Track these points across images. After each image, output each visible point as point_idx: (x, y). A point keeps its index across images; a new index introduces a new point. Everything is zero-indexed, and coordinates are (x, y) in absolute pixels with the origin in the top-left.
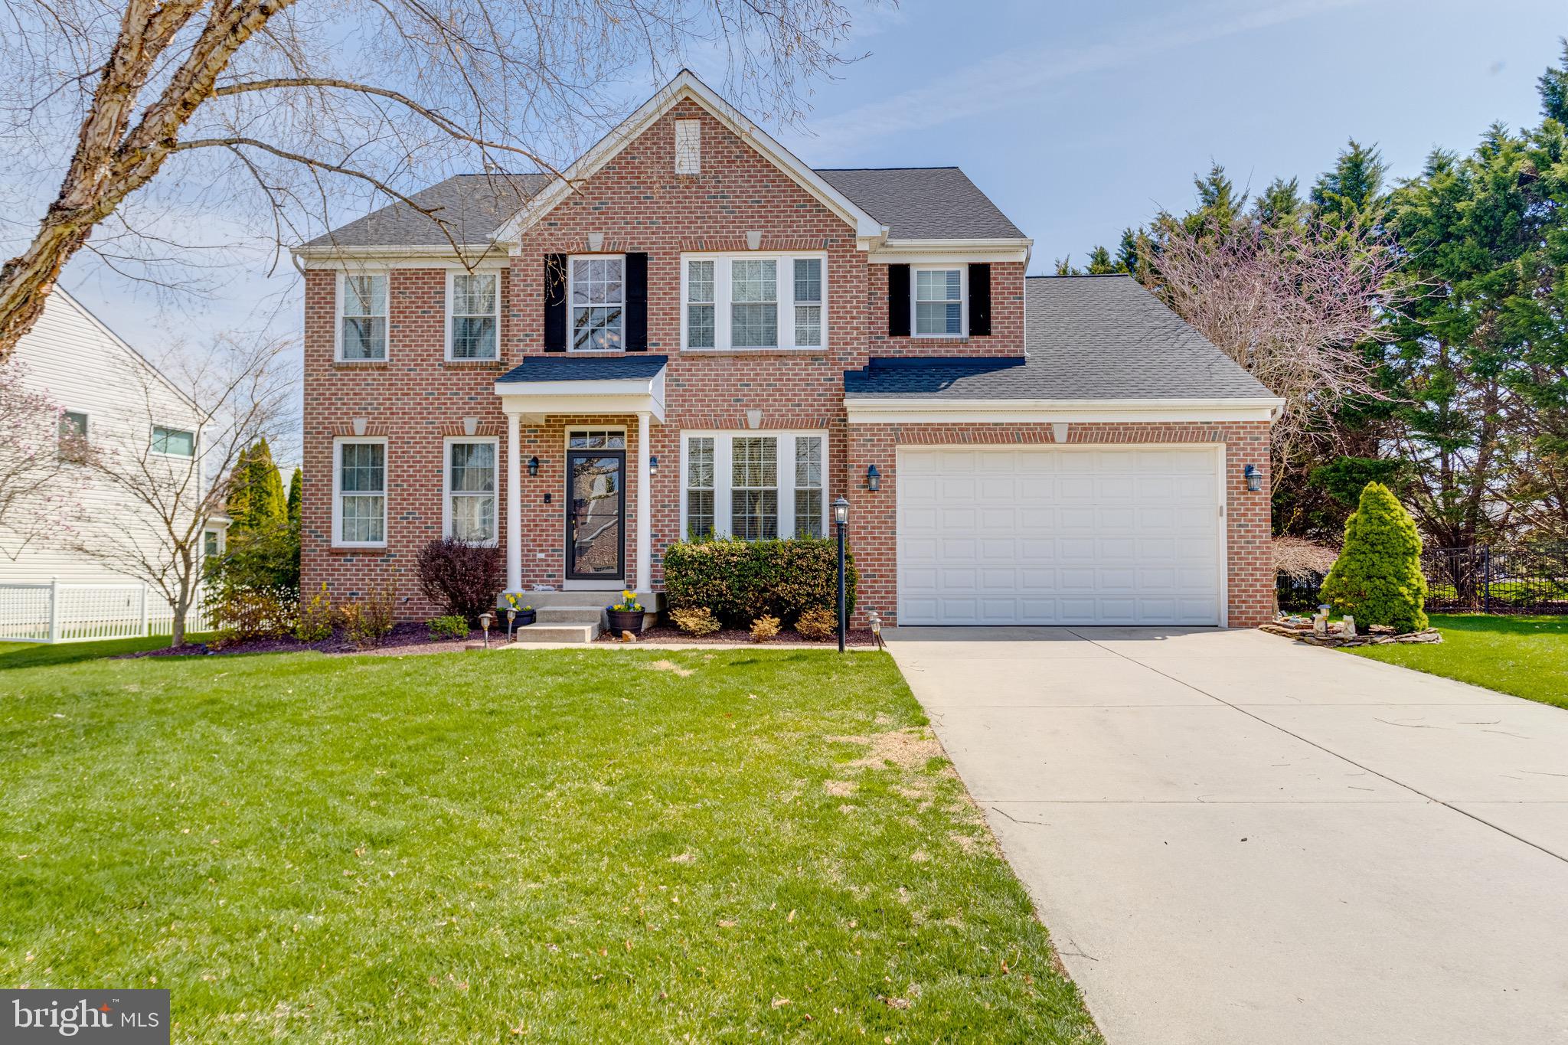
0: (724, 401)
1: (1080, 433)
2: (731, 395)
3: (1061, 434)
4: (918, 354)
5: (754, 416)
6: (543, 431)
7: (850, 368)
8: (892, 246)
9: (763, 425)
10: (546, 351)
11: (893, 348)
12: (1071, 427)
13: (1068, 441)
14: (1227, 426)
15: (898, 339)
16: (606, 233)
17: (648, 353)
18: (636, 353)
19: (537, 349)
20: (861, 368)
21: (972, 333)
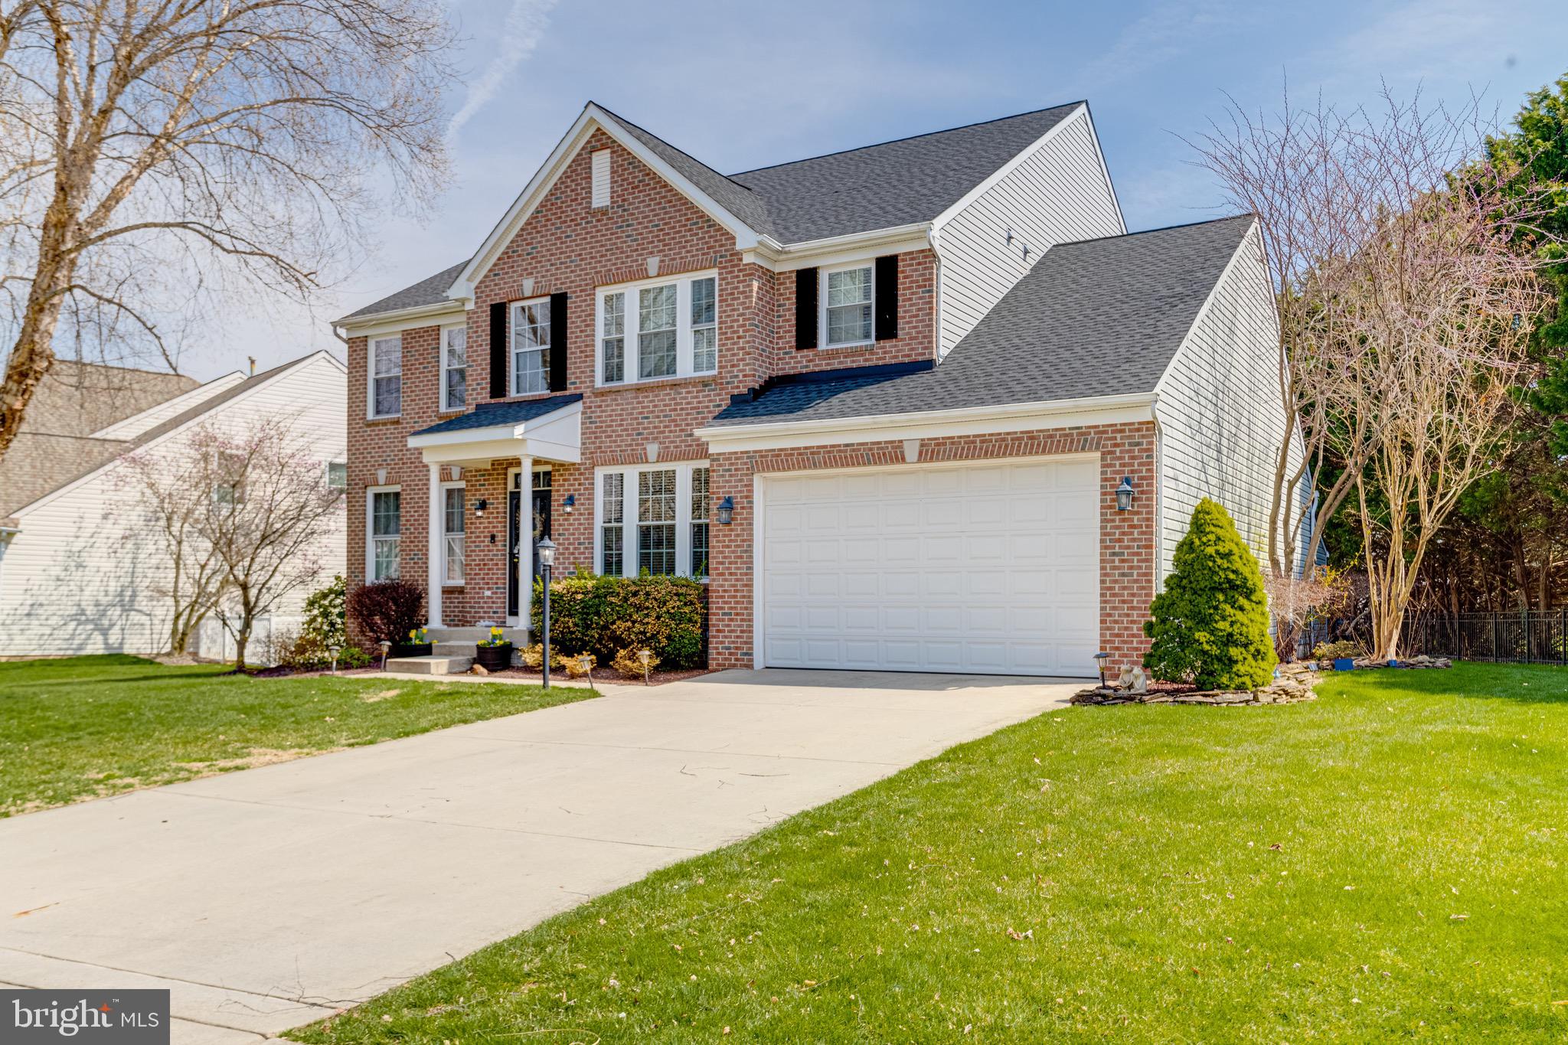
0: (628, 435)
1: (933, 450)
2: (633, 429)
3: (911, 452)
4: (824, 368)
5: (653, 449)
6: (490, 475)
7: (736, 392)
8: (789, 252)
9: (661, 458)
10: (491, 397)
11: (801, 362)
12: (924, 444)
13: (919, 461)
14: (1101, 431)
15: (805, 352)
16: (536, 277)
17: (567, 393)
18: (558, 394)
19: (484, 397)
20: (745, 391)
21: (878, 338)
